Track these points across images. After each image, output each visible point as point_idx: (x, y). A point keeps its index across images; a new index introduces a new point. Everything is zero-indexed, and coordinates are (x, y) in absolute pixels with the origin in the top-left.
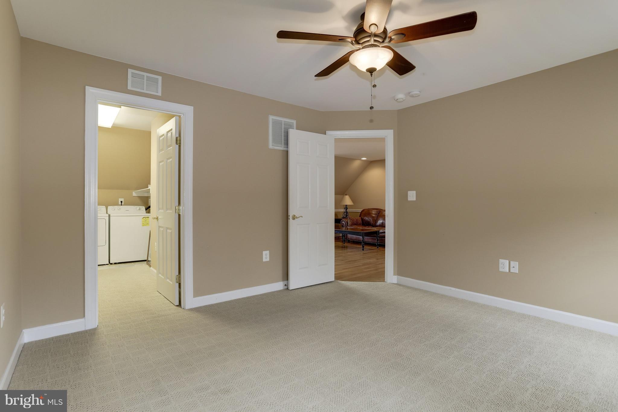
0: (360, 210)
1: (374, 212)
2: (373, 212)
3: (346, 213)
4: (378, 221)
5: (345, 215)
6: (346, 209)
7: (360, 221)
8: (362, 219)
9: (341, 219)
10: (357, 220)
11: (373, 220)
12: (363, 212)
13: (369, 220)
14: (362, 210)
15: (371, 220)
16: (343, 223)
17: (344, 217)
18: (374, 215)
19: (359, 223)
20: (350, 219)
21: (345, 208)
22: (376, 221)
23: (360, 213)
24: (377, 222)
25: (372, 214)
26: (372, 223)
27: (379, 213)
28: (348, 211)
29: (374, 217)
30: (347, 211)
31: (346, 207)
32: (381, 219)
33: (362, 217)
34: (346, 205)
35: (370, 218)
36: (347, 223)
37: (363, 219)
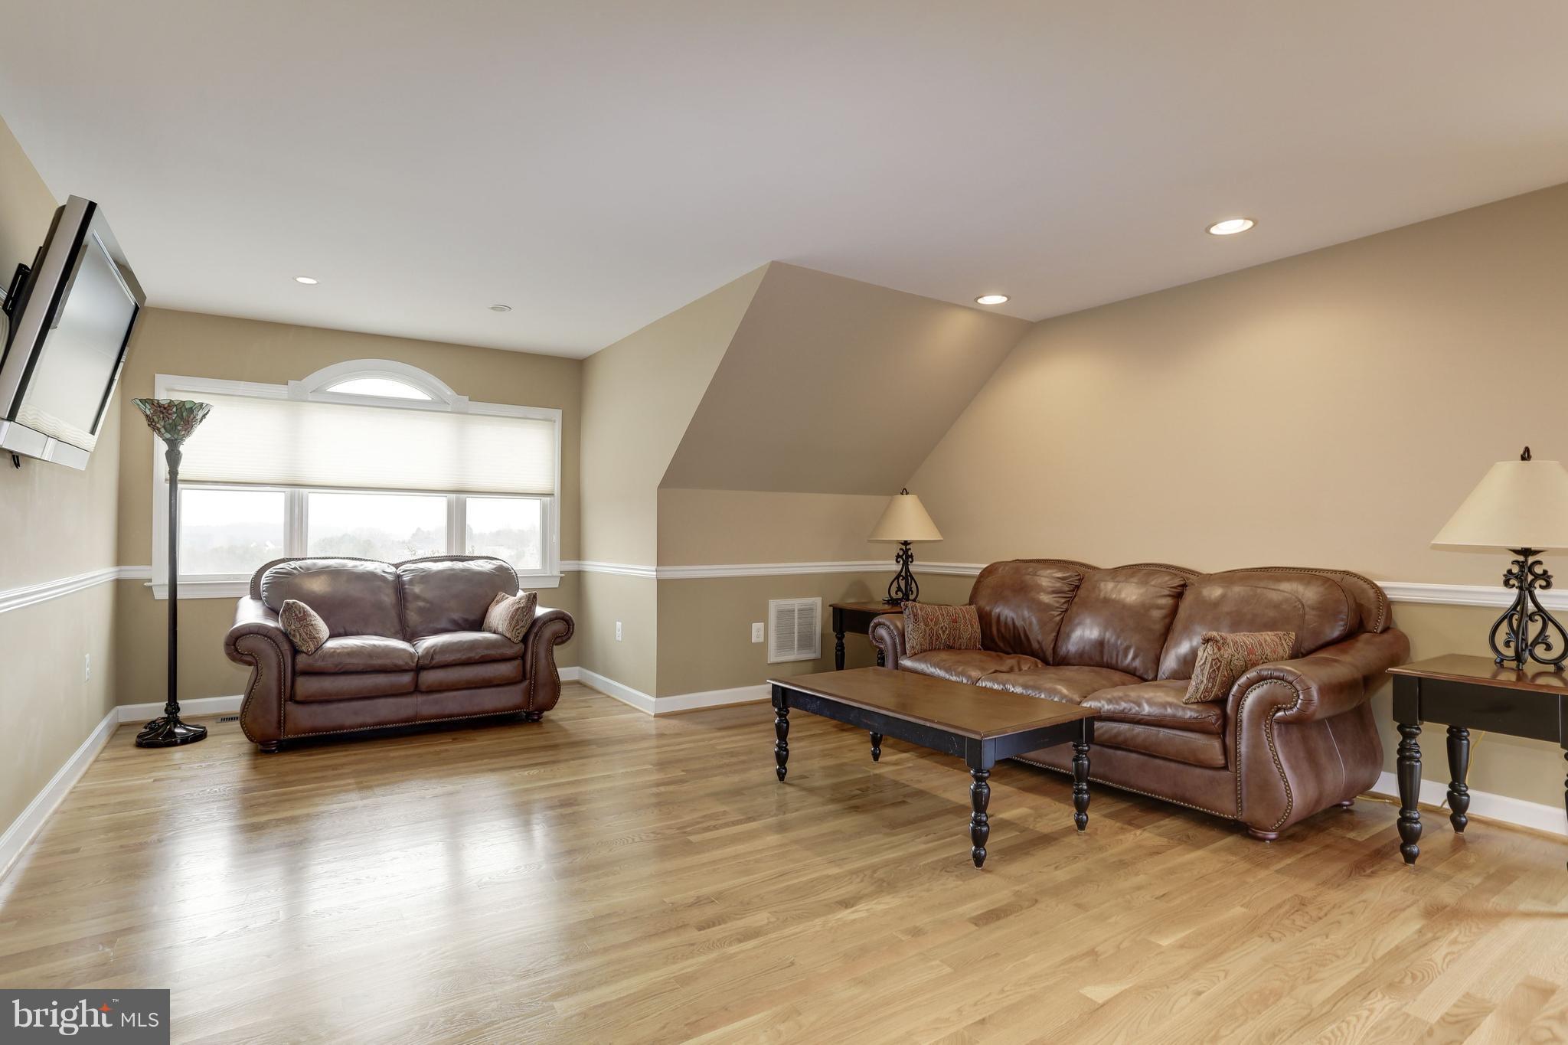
0: (975, 568)
1: (1047, 579)
2: (1045, 582)
3: (902, 584)
4: (1072, 631)
5: (899, 589)
6: (906, 564)
7: (971, 629)
8: (984, 618)
9: (874, 614)
10: (955, 621)
11: (1042, 624)
12: (991, 581)
13: (1019, 623)
14: (985, 566)
15: (1034, 620)
16: (882, 638)
17: (892, 599)
18: (1046, 598)
19: (966, 635)
20: (915, 615)
21: (898, 556)
22: (1060, 632)
23: (975, 580)
24: (1068, 636)
25: (1040, 589)
26: (1040, 638)
27: (1078, 587)
28: (912, 568)
29: (1048, 607)
30: (907, 570)
31: (905, 553)
32: (1088, 621)
33: (982, 603)
34: (906, 543)
35: (1026, 613)
36: (903, 636)
37: (989, 614)
